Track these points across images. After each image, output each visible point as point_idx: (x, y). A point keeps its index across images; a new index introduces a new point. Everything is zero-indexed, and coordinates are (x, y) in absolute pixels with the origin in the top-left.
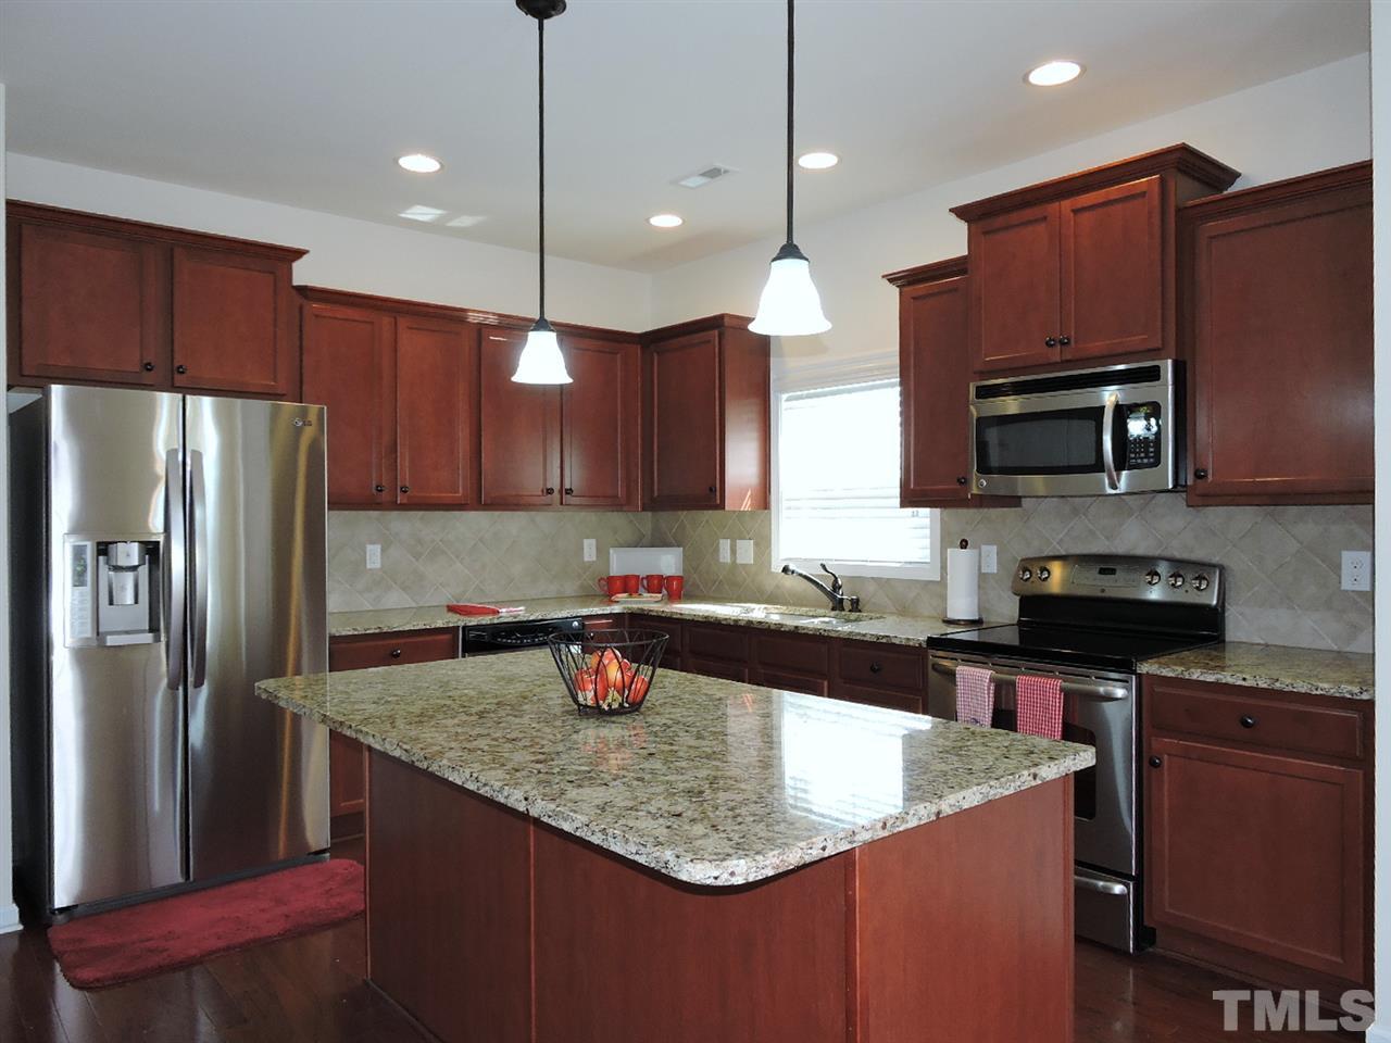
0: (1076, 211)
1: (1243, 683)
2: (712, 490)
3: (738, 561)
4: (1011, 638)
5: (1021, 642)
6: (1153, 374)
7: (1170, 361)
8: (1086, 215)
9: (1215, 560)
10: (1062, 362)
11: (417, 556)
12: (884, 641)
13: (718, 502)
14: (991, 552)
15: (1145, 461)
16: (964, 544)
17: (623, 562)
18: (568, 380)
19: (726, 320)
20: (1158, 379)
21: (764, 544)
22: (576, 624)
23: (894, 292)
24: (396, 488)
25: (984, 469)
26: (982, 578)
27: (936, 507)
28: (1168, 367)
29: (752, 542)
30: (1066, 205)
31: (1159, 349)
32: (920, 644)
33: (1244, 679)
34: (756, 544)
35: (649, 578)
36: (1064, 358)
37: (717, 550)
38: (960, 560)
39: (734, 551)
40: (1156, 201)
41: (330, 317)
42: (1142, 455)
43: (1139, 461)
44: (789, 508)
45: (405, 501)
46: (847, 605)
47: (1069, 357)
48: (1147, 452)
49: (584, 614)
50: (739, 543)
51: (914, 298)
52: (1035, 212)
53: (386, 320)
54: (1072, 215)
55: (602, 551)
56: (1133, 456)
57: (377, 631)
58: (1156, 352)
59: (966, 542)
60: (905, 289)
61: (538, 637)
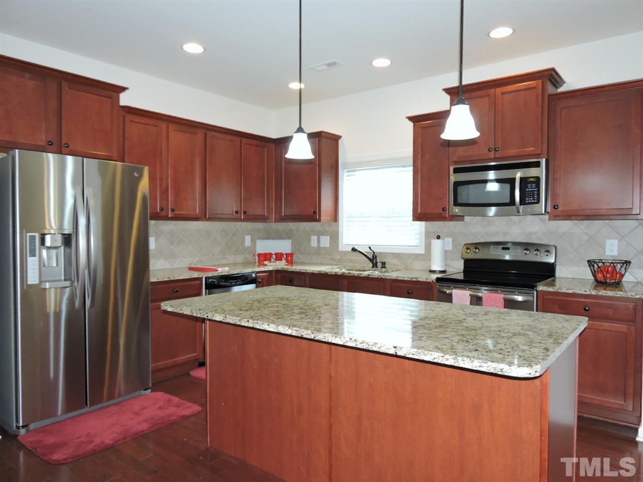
0: (503, 93)
1: (585, 293)
2: (315, 213)
3: (321, 246)
4: (461, 277)
5: (464, 277)
6: (537, 164)
7: (544, 159)
8: (507, 95)
9: (552, 243)
10: (495, 158)
11: (172, 243)
12: (414, 280)
13: (318, 218)
14: (449, 240)
15: (533, 201)
16: (438, 237)
17: (264, 246)
18: (312, 157)
19: (323, 133)
20: (539, 167)
21: (335, 237)
22: (254, 275)
23: (411, 124)
24: (168, 209)
25: (456, 204)
26: (446, 252)
27: (423, 221)
28: (543, 162)
29: (329, 237)
30: (499, 90)
31: (540, 154)
32: (433, 281)
33: (585, 291)
34: (330, 238)
35: (276, 254)
36: (496, 156)
37: (310, 240)
38: (437, 245)
39: (319, 241)
40: (540, 91)
41: (138, 122)
42: (532, 199)
43: (530, 201)
44: (348, 221)
45: (173, 216)
46: (379, 265)
47: (499, 156)
48: (533, 198)
49: (257, 271)
50: (322, 237)
51: (421, 128)
52: (484, 92)
53: (164, 125)
54: (500, 94)
55: (253, 241)
56: (527, 199)
57: (168, 280)
58: (538, 155)
59: (439, 236)
60: (416, 124)
61: (238, 282)
